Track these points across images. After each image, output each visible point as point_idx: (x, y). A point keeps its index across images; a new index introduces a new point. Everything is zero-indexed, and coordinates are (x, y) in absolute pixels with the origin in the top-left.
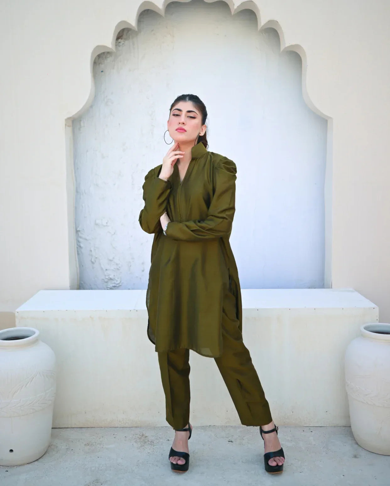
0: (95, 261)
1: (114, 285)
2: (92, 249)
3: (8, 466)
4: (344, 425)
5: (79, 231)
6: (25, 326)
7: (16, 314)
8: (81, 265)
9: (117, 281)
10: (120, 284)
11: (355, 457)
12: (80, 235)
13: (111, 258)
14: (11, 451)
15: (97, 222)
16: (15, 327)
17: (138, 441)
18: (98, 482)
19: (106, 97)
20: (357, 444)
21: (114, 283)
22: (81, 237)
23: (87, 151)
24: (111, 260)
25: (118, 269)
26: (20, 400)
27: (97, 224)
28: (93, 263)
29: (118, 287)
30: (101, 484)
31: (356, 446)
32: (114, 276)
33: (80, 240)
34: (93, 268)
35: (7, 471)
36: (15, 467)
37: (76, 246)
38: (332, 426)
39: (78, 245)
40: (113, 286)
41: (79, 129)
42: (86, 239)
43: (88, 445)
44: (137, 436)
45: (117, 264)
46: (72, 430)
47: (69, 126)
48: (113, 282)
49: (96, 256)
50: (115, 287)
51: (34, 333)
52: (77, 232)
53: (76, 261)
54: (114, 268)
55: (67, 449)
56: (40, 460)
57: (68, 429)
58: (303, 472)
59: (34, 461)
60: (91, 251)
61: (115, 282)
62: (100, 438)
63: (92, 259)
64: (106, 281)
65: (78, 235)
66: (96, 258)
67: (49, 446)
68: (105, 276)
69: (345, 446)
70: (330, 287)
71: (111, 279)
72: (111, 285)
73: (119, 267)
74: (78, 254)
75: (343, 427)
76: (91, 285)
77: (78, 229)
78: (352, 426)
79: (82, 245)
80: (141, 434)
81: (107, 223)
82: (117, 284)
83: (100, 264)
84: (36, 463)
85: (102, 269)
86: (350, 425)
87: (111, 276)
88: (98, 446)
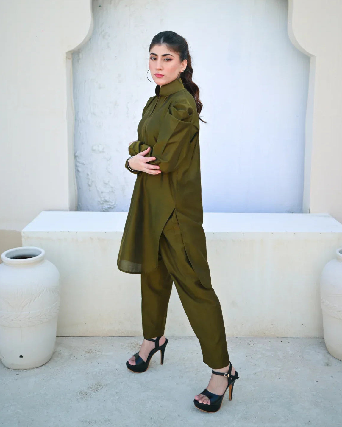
0: (92, 184)
1: (109, 206)
2: (89, 173)
3: (18, 370)
4: (318, 337)
5: (77, 156)
6: (31, 245)
7: (23, 234)
8: (79, 188)
9: (112, 203)
10: (115, 206)
11: (327, 365)
12: (78, 160)
13: (107, 182)
14: (21, 357)
15: (95, 148)
16: (21, 246)
17: (134, 349)
18: (99, 386)
19: (104, 30)
20: (329, 354)
21: (110, 205)
22: (79, 162)
23: (85, 82)
24: (106, 184)
25: (112, 192)
26: (30, 312)
27: (94, 150)
28: (89, 186)
29: (112, 208)
30: (103, 387)
31: (328, 355)
32: (109, 198)
33: (78, 164)
34: (90, 190)
35: (18, 374)
36: (25, 371)
37: (75, 170)
38: (307, 338)
39: (76, 169)
40: (108, 208)
41: (78, 61)
42: (83, 164)
43: (89, 352)
44: (132, 344)
45: (112, 187)
46: (73, 339)
47: (69, 59)
48: (108, 204)
49: (93, 180)
50: (110, 208)
51: (41, 252)
52: (76, 157)
53: (75, 184)
54: (109, 191)
55: (70, 355)
56: (47, 365)
57: (69, 338)
58: (281, 378)
59: (41, 366)
60: (88, 175)
61: (110, 203)
62: (99, 346)
63: (88, 182)
64: (102, 203)
65: (76, 159)
66: (93, 181)
67: (54, 353)
68: (101, 198)
69: (319, 355)
70: (307, 212)
71: (106, 201)
72: (106, 206)
73: (114, 190)
74: (76, 177)
75: (317, 338)
76: (87, 206)
77: (76, 154)
78: (324, 337)
79: (80, 169)
80: (136, 343)
81: (103, 149)
82: (112, 206)
83: (96, 187)
84: (43, 367)
85: (98, 191)
86: (323, 336)
87: (107, 199)
88: (98, 353)
